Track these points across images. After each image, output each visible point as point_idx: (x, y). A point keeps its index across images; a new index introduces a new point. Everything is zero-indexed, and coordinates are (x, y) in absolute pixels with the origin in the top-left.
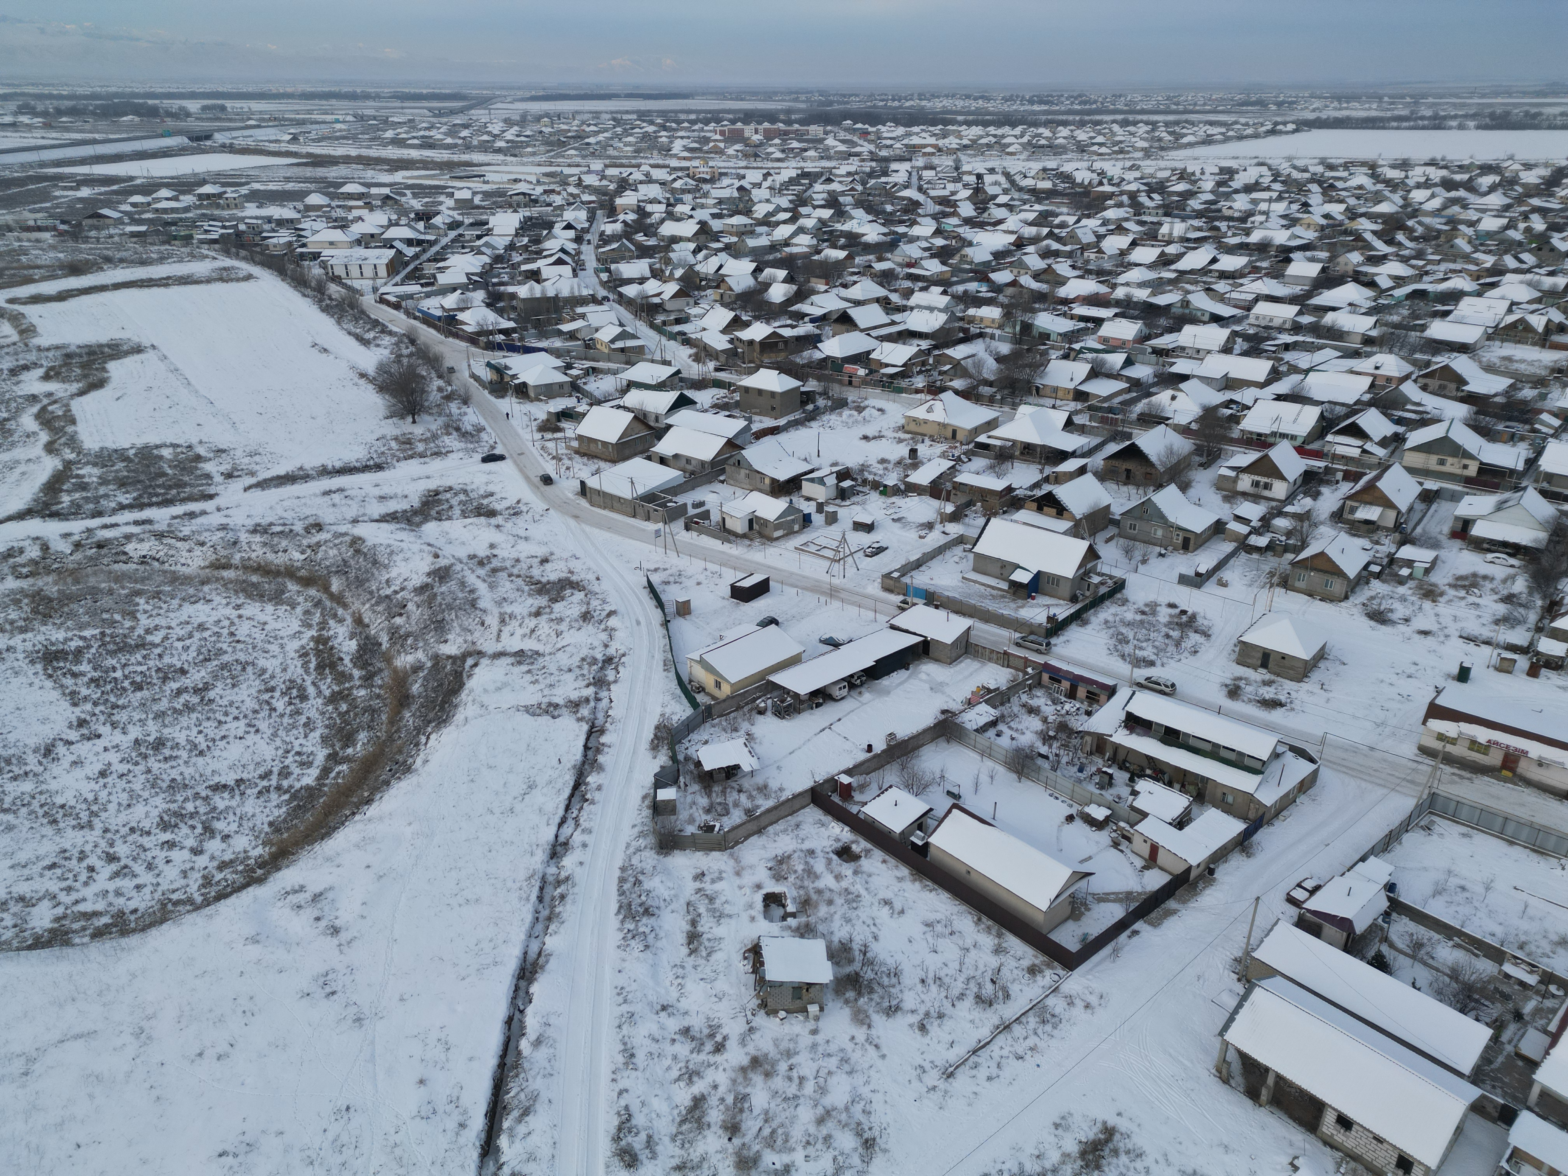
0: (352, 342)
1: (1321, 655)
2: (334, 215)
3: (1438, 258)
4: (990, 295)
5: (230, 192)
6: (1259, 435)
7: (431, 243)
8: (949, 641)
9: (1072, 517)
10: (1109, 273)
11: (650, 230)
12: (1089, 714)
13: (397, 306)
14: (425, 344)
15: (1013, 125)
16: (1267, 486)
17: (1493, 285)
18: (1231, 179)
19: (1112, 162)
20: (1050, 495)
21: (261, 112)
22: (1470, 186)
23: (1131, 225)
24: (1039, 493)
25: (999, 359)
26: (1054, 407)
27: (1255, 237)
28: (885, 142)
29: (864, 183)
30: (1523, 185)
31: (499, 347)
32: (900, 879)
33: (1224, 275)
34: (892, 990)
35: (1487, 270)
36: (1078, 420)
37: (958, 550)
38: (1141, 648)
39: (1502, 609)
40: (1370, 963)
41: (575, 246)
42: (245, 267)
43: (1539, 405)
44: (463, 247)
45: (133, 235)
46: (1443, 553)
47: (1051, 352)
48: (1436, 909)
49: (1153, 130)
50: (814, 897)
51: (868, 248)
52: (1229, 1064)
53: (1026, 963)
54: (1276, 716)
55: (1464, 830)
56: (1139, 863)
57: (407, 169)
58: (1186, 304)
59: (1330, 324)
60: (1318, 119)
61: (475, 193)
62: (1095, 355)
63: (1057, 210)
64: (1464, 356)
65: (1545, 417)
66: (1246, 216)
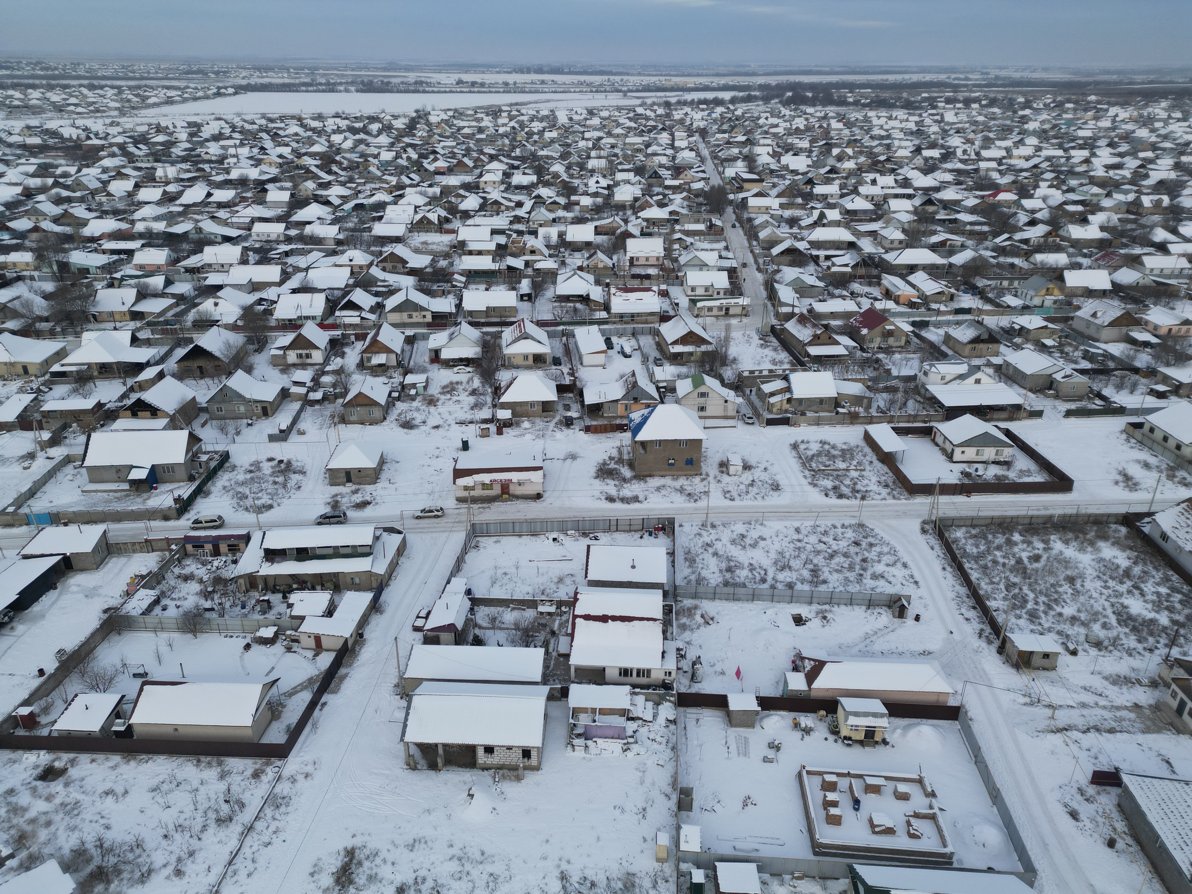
1: (382, 461)
3: (363, 181)
4: (15, 241)
6: (290, 320)
8: (89, 550)
9: (166, 415)
10: (124, 212)
12: (235, 562)
16: (308, 356)
17: (401, 196)
18: (199, 131)
19: (93, 120)
20: (139, 400)
22: (365, 130)
23: (127, 171)
24: (128, 402)
25: (47, 297)
26: (115, 329)
27: (234, 175)
30: (396, 129)
32: (114, 768)
33: (221, 205)
34: (139, 860)
35: (394, 186)
36: (141, 335)
37: (69, 469)
38: (258, 498)
39: (472, 400)
40: (472, 645)
43: (451, 270)
46: (430, 374)
47: (95, 283)
48: (497, 593)
49: (119, 93)
50: (29, 828)
52: (413, 756)
53: (249, 772)
54: (368, 512)
55: (494, 539)
56: (310, 654)
58: (200, 230)
59: (310, 233)
60: (249, 84)
62: (137, 280)
63: (55, 162)
64: (400, 245)
65: (456, 276)
66: (221, 160)
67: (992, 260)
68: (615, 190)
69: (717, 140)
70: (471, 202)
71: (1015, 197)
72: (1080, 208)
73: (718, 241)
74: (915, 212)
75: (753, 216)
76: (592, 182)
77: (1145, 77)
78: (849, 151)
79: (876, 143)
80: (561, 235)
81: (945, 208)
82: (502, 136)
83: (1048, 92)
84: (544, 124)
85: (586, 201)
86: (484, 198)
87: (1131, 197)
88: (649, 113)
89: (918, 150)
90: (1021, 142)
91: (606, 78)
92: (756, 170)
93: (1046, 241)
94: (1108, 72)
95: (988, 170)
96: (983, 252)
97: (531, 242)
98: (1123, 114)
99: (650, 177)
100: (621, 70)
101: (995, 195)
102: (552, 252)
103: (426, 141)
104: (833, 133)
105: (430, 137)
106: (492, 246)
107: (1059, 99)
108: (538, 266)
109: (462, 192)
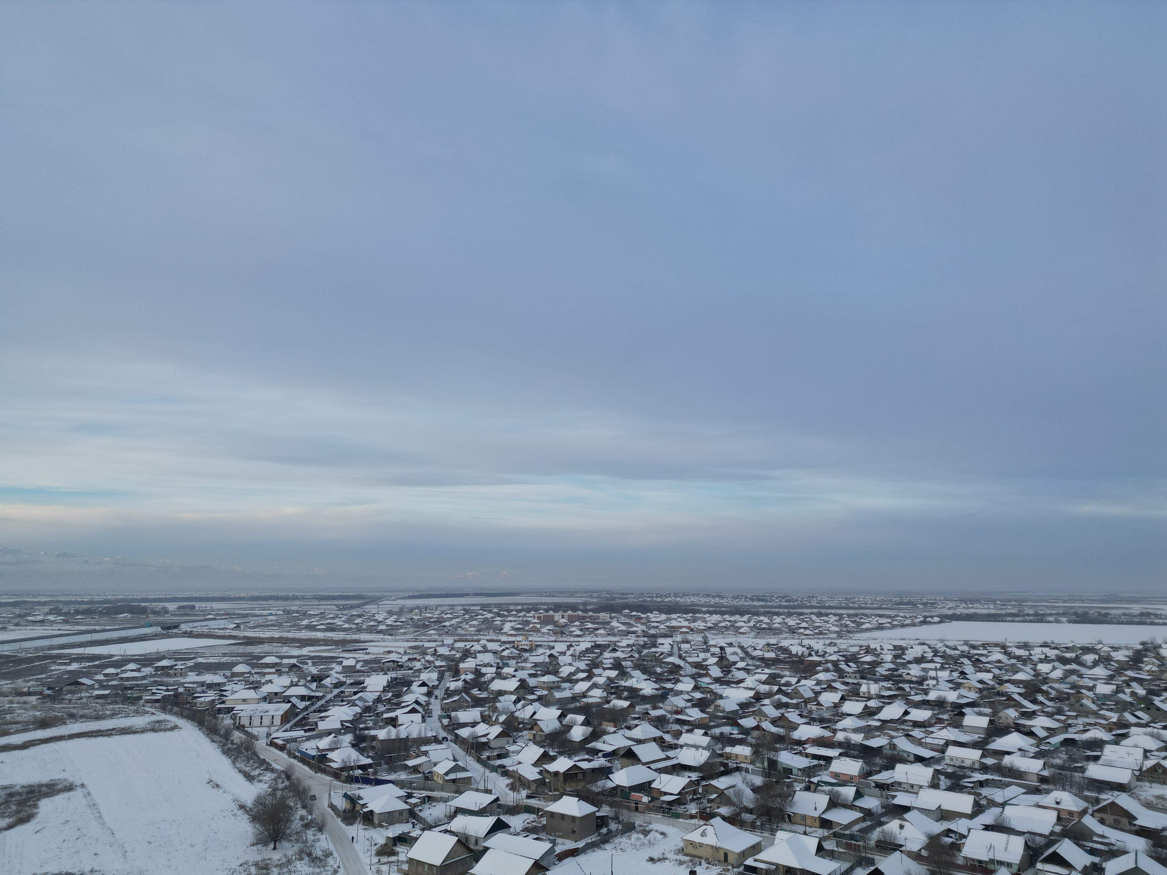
0: (241, 778)
2: (251, 679)
3: (1074, 714)
4: (740, 736)
5: (180, 665)
6: (980, 862)
7: (319, 698)
10: (829, 721)
11: (483, 686)
13: (282, 748)
14: (298, 779)
15: (742, 614)
17: (1125, 736)
18: (904, 653)
19: (816, 640)
21: (218, 610)
22: (1077, 661)
23: (838, 685)
25: (755, 790)
26: (805, 833)
27: (932, 696)
28: (652, 624)
29: (640, 652)
30: (1117, 662)
31: (356, 780)
33: (916, 724)
35: (1115, 724)
36: (827, 846)
41: (426, 699)
42: (174, 720)
44: (342, 701)
45: (99, 697)
47: (795, 784)
49: (840, 620)
51: (645, 699)
57: (312, 645)
58: (893, 747)
59: (1009, 765)
60: (954, 614)
61: (358, 662)
62: (830, 788)
63: (782, 673)
64: (1124, 795)
66: (921, 681)
103: (1157, 677)
105: (1162, 672)
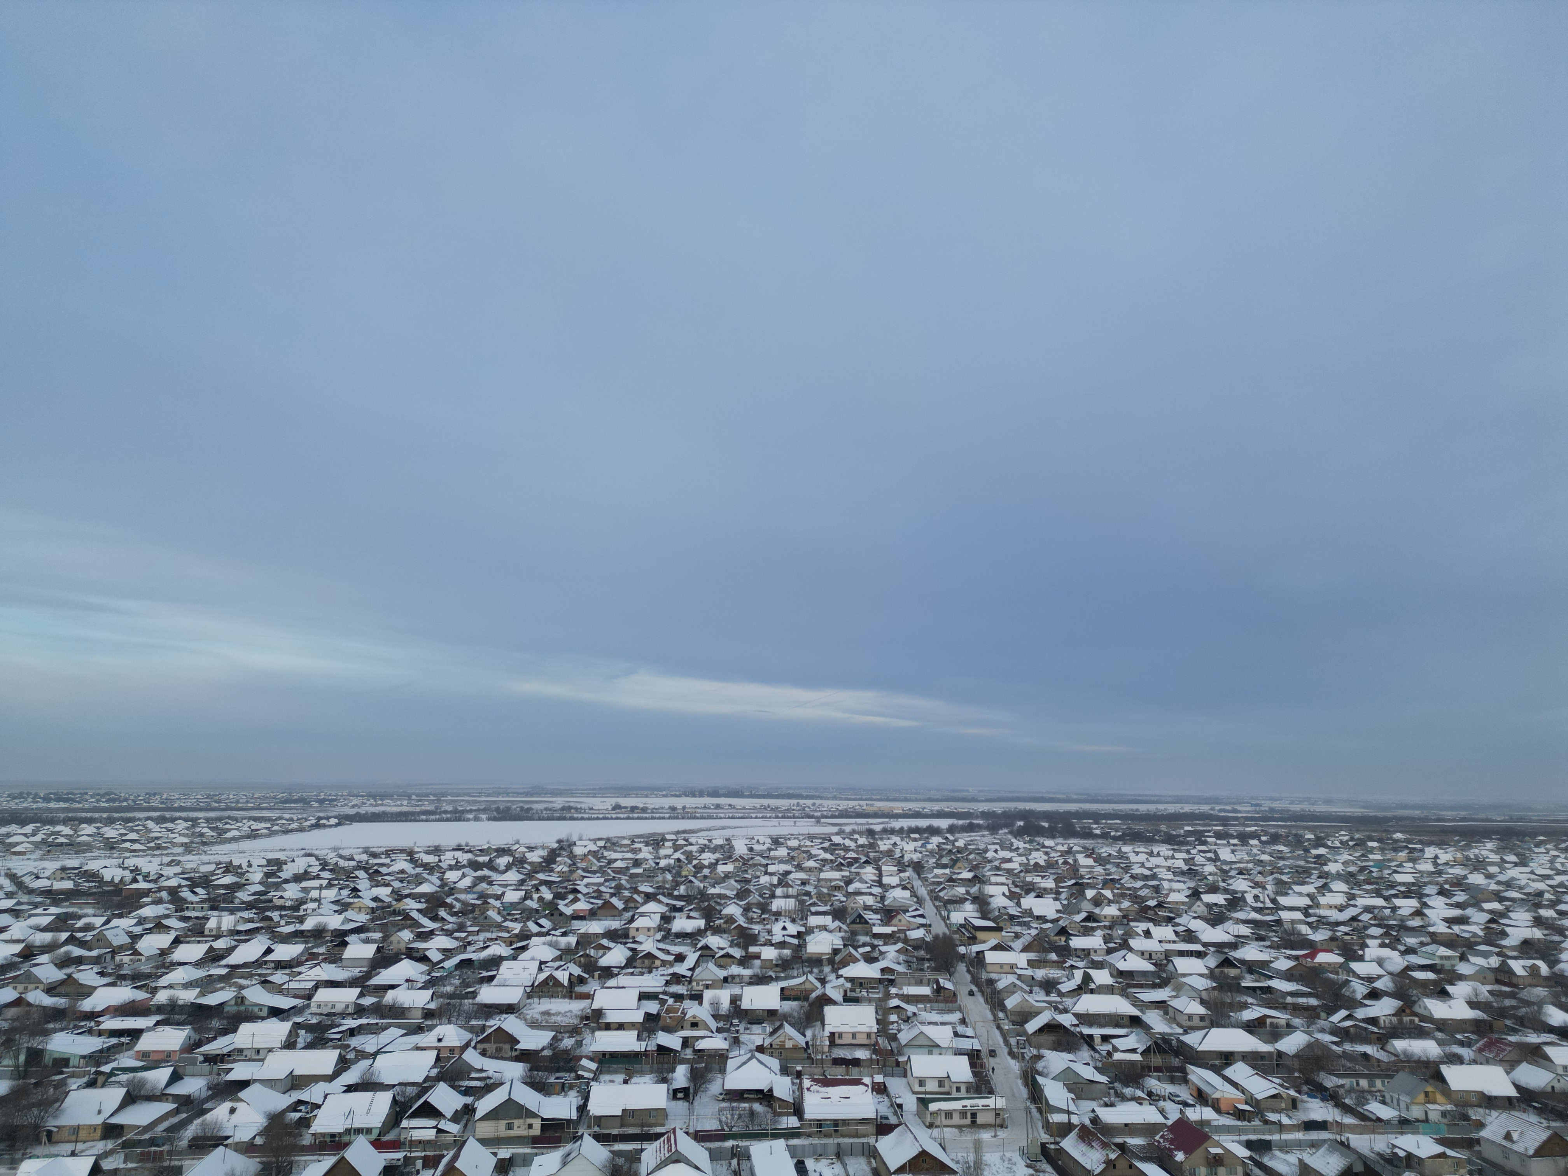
3: (476, 929)
6: (333, 1135)
10: (148, 976)
17: (524, 948)
18: (280, 870)
19: (148, 859)
22: (490, 866)
23: (173, 922)
26: (73, 1154)
27: (309, 924)
30: (530, 863)
33: (280, 965)
35: (517, 935)
36: (108, 1164)
43: (578, 1052)
47: (71, 1081)
49: (193, 826)
58: (241, 1000)
59: (391, 1002)
60: (357, 814)
62: (131, 1075)
63: (80, 912)
64: (512, 1017)
65: (585, 1062)
66: (298, 904)
67: (1334, 1047)
68: (808, 938)
69: (936, 876)
70: (616, 956)
71: (1341, 960)
72: (1431, 976)
73: (950, 1011)
74: (1212, 975)
75: (994, 976)
76: (777, 928)
77: (1454, 813)
78: (1108, 893)
79: (1139, 884)
80: (735, 1000)
81: (1251, 971)
82: (663, 870)
83: (1341, 828)
84: (717, 855)
85: (769, 953)
86: (633, 950)
87: (1494, 962)
88: (847, 842)
89: (1195, 894)
90: (1324, 888)
91: (795, 801)
92: (991, 916)
93: (1400, 1021)
94: (1406, 807)
95: (1293, 922)
96: (1319, 1036)
97: (692, 1010)
98: (1445, 856)
99: (853, 922)
100: (813, 793)
101: (1313, 955)
102: (721, 1025)
103: (566, 878)
104: (1083, 871)
105: (571, 872)
106: (639, 1017)
107: (1357, 836)
108: (701, 1045)
109: (605, 942)
